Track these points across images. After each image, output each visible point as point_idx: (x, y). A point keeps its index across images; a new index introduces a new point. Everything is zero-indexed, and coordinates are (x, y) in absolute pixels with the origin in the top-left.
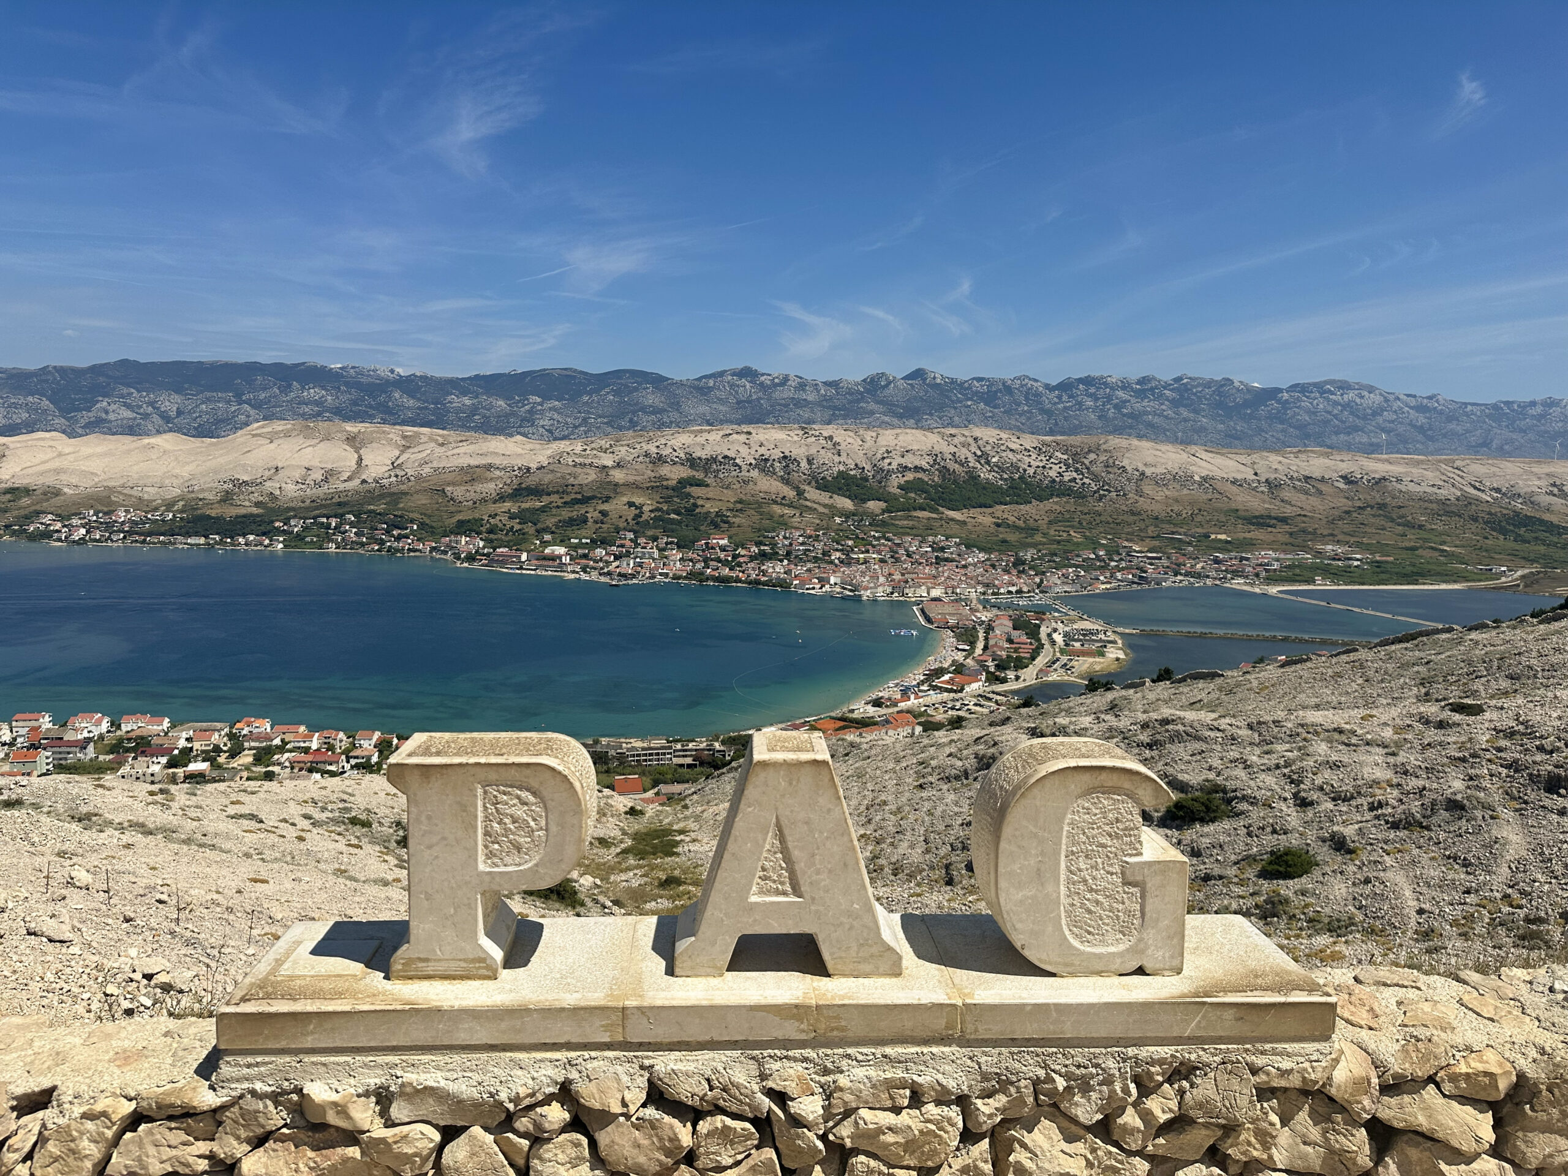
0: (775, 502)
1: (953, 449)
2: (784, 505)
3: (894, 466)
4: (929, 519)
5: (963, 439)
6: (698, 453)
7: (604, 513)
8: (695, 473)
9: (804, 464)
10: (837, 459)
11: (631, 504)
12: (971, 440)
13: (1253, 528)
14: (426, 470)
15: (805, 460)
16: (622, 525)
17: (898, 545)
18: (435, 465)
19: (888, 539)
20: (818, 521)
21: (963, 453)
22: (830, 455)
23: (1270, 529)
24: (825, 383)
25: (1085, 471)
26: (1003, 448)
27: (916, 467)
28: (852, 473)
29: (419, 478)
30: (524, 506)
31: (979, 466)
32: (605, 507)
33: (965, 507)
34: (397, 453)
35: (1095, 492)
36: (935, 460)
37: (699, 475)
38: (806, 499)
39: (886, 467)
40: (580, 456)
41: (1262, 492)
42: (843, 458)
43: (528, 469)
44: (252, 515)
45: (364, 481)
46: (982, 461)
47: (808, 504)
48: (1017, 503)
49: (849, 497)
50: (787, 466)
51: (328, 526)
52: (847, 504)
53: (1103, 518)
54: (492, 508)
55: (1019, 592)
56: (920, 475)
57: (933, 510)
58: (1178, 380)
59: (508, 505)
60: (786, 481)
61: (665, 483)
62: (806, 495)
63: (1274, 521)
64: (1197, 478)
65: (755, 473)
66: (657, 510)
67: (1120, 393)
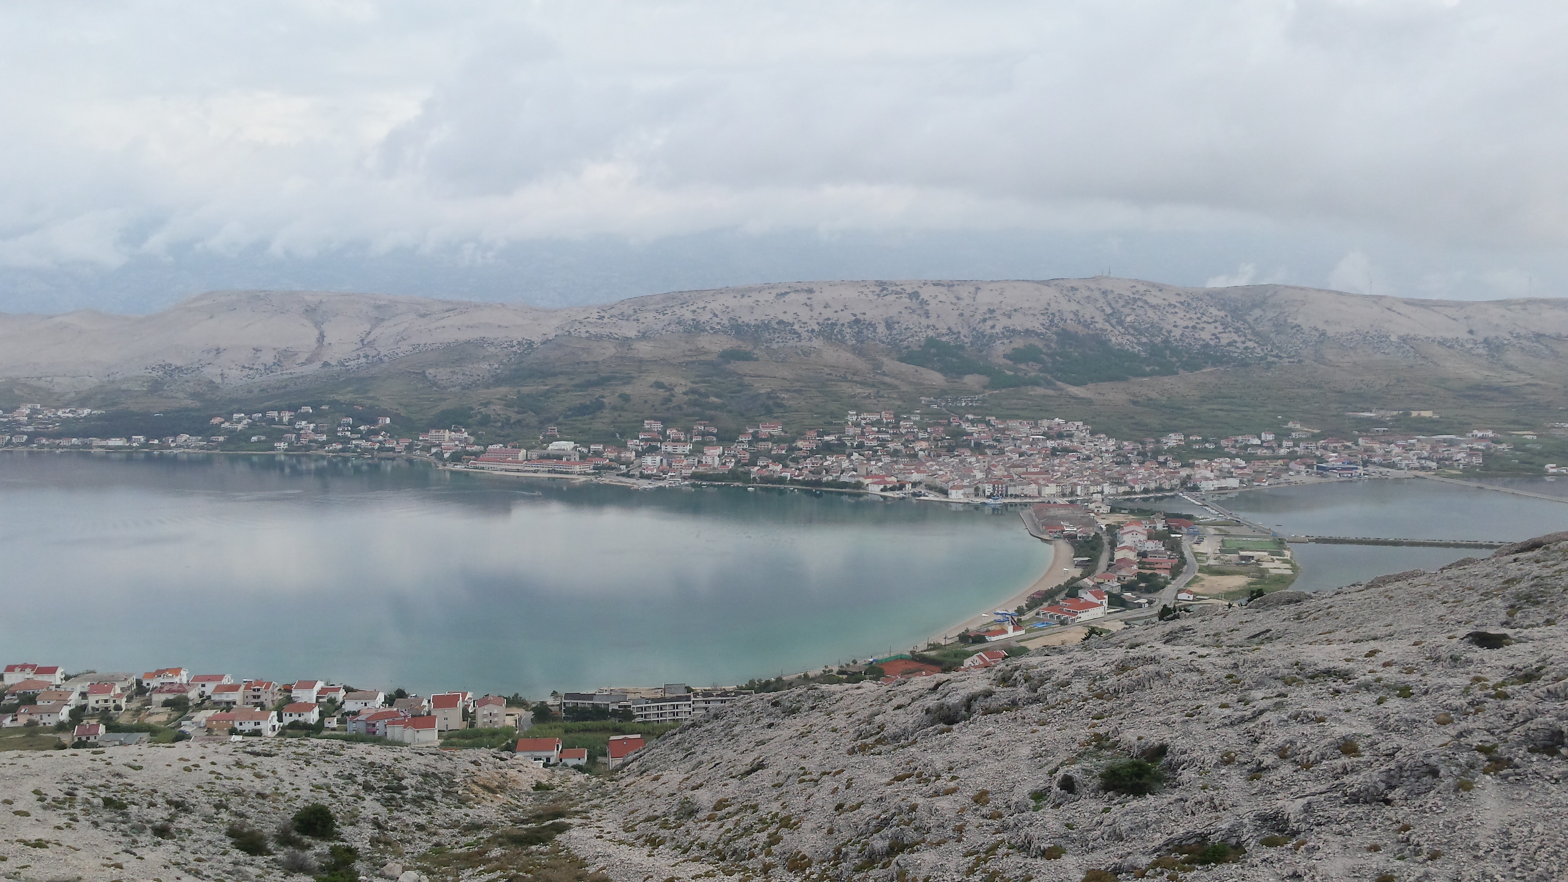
0: (844, 379)
2: (856, 383)
3: (998, 329)
4: (1044, 397)
5: (1088, 293)
6: (746, 318)
7: (624, 398)
8: (741, 344)
9: (882, 329)
10: (924, 322)
11: (659, 385)
12: (1097, 294)
13: (1467, 402)
14: (403, 348)
15: (883, 324)
16: (647, 412)
18: (414, 341)
21: (1088, 312)
22: (916, 317)
23: (1488, 404)
25: (1249, 331)
26: (1139, 303)
27: (1027, 330)
28: (944, 339)
29: (394, 358)
30: (525, 390)
31: (1109, 328)
32: (626, 389)
33: (1092, 380)
34: (367, 327)
35: (1261, 359)
36: (1051, 321)
37: (747, 347)
38: (884, 374)
39: (988, 331)
40: (596, 325)
41: (1479, 355)
42: (932, 321)
43: (530, 344)
44: (186, 409)
45: (326, 364)
46: (1114, 321)
47: (888, 380)
48: (1159, 374)
49: (941, 371)
50: (860, 332)
51: (280, 421)
52: (938, 379)
54: (484, 394)
56: (1032, 341)
57: (1050, 385)
59: (504, 390)
60: (859, 352)
61: (703, 358)
62: (884, 368)
64: (1394, 338)
65: (818, 343)
66: (693, 391)
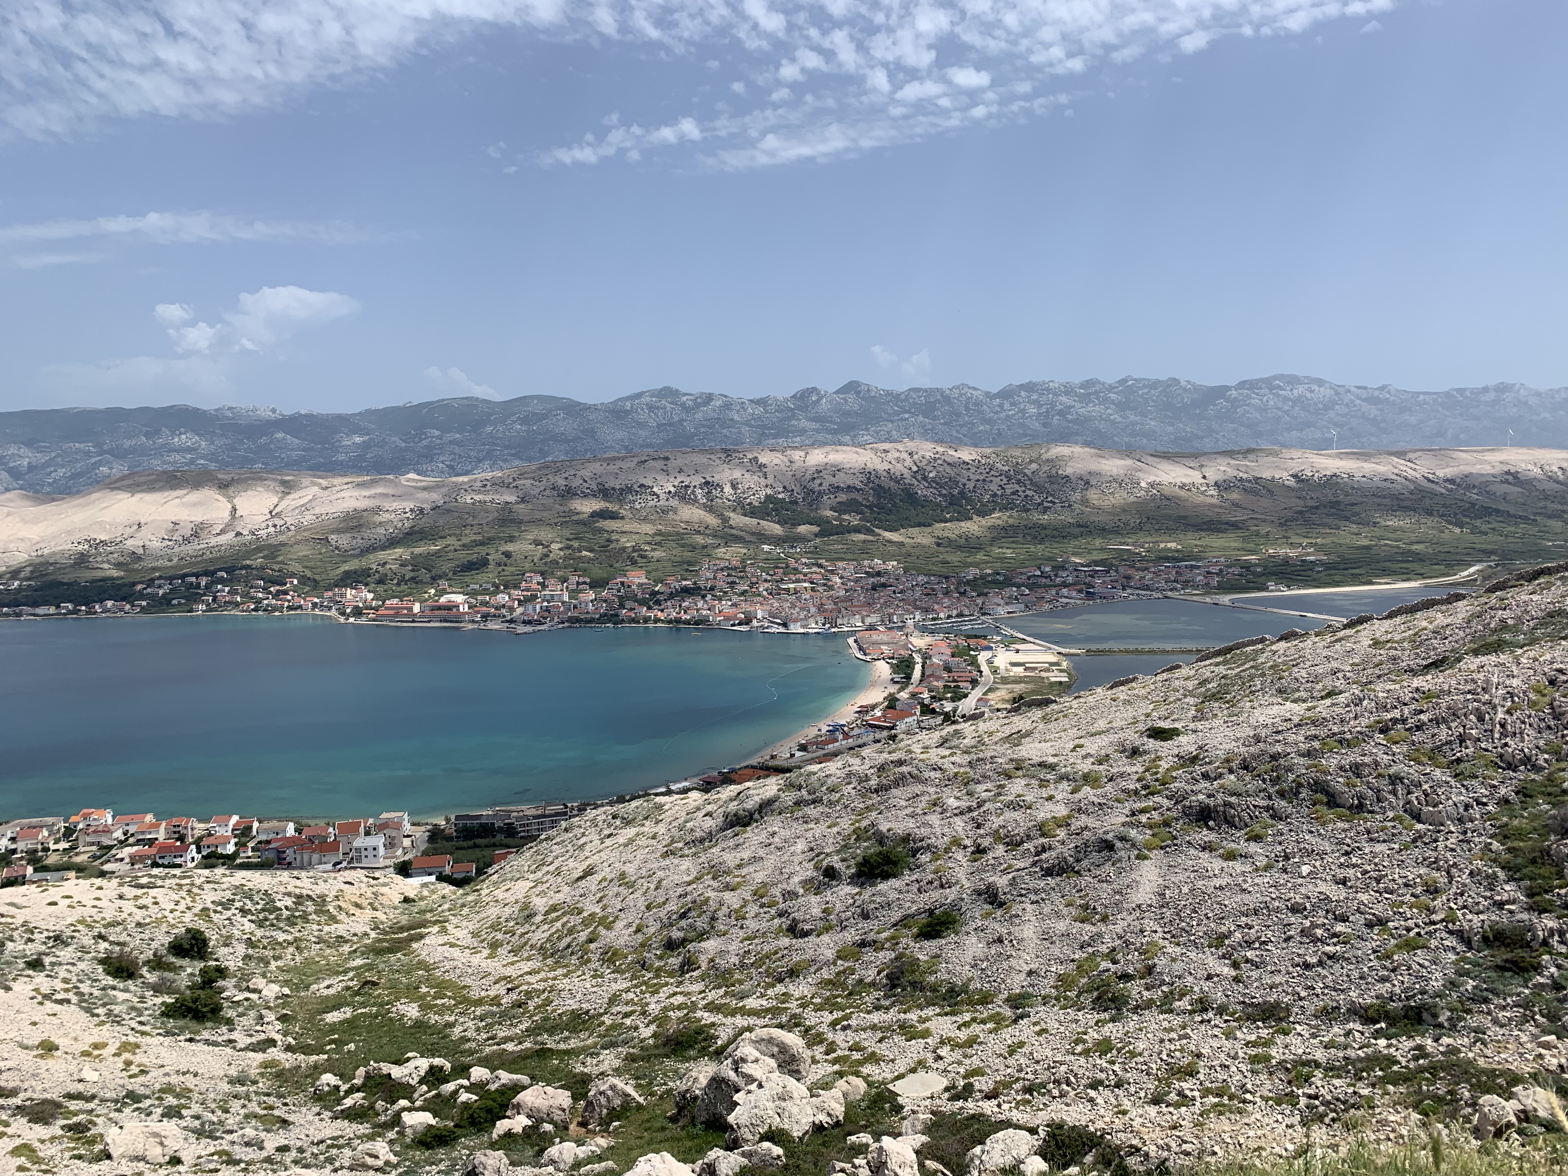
0: (698, 532)
1: (886, 466)
2: (708, 535)
3: (825, 486)
4: (864, 542)
5: (897, 455)
6: (612, 483)
7: (508, 555)
8: (607, 505)
9: (728, 489)
10: (763, 482)
11: (537, 543)
12: (905, 455)
13: (1203, 534)
14: (308, 518)
15: (729, 485)
16: (527, 566)
17: (832, 572)
18: (317, 511)
19: (820, 566)
20: (745, 551)
21: (898, 470)
22: (756, 477)
23: (1221, 535)
24: (751, 401)
25: (1028, 482)
26: (939, 462)
27: (849, 487)
28: (780, 496)
29: (299, 528)
30: (417, 551)
31: (916, 483)
32: (510, 547)
33: (903, 527)
34: (275, 500)
35: (1039, 504)
36: (869, 478)
37: (613, 507)
38: (731, 527)
39: (817, 488)
40: (479, 492)
41: (1212, 496)
42: (770, 481)
43: (421, 510)
44: (112, 579)
45: (238, 534)
46: (919, 477)
47: (734, 532)
48: (958, 520)
49: (778, 523)
50: (709, 492)
51: (198, 586)
52: (776, 529)
53: (1048, 532)
54: (382, 555)
55: (960, 615)
56: (855, 495)
57: (869, 532)
58: (1123, 382)
59: (399, 551)
60: (709, 509)
61: (574, 518)
62: (731, 522)
63: (1226, 527)
64: (1143, 484)
65: (674, 502)
66: (567, 547)
67: (1064, 399)
